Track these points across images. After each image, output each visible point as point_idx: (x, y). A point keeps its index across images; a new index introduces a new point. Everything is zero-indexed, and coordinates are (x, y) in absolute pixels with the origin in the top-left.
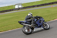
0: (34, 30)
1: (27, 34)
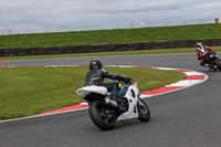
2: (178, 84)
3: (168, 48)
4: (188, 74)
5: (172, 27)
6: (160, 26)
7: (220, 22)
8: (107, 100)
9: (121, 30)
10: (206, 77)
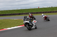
5: (28, 9)
6: (24, 9)
7: (39, 8)
8: (30, 24)
9: (14, 10)
10: (36, 22)
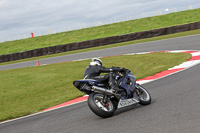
0: (119, 106)
1: (104, 115)
2: (181, 66)
3: (190, 30)
4: (194, 54)
